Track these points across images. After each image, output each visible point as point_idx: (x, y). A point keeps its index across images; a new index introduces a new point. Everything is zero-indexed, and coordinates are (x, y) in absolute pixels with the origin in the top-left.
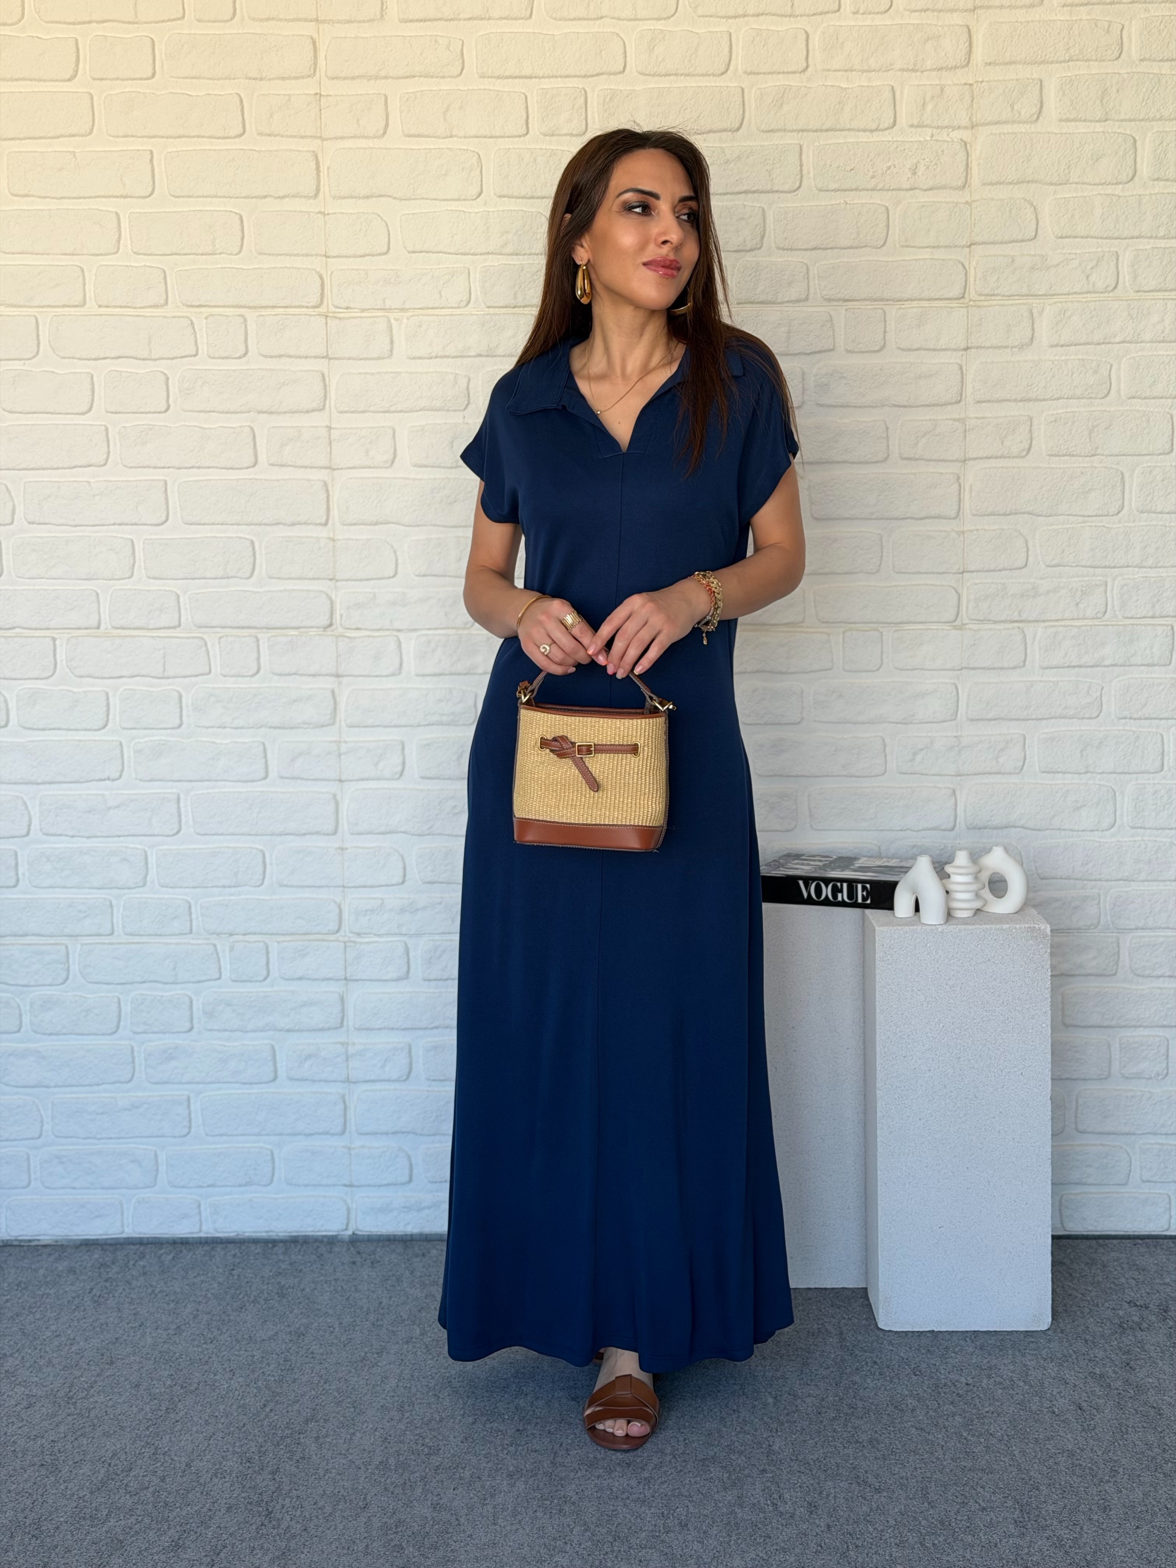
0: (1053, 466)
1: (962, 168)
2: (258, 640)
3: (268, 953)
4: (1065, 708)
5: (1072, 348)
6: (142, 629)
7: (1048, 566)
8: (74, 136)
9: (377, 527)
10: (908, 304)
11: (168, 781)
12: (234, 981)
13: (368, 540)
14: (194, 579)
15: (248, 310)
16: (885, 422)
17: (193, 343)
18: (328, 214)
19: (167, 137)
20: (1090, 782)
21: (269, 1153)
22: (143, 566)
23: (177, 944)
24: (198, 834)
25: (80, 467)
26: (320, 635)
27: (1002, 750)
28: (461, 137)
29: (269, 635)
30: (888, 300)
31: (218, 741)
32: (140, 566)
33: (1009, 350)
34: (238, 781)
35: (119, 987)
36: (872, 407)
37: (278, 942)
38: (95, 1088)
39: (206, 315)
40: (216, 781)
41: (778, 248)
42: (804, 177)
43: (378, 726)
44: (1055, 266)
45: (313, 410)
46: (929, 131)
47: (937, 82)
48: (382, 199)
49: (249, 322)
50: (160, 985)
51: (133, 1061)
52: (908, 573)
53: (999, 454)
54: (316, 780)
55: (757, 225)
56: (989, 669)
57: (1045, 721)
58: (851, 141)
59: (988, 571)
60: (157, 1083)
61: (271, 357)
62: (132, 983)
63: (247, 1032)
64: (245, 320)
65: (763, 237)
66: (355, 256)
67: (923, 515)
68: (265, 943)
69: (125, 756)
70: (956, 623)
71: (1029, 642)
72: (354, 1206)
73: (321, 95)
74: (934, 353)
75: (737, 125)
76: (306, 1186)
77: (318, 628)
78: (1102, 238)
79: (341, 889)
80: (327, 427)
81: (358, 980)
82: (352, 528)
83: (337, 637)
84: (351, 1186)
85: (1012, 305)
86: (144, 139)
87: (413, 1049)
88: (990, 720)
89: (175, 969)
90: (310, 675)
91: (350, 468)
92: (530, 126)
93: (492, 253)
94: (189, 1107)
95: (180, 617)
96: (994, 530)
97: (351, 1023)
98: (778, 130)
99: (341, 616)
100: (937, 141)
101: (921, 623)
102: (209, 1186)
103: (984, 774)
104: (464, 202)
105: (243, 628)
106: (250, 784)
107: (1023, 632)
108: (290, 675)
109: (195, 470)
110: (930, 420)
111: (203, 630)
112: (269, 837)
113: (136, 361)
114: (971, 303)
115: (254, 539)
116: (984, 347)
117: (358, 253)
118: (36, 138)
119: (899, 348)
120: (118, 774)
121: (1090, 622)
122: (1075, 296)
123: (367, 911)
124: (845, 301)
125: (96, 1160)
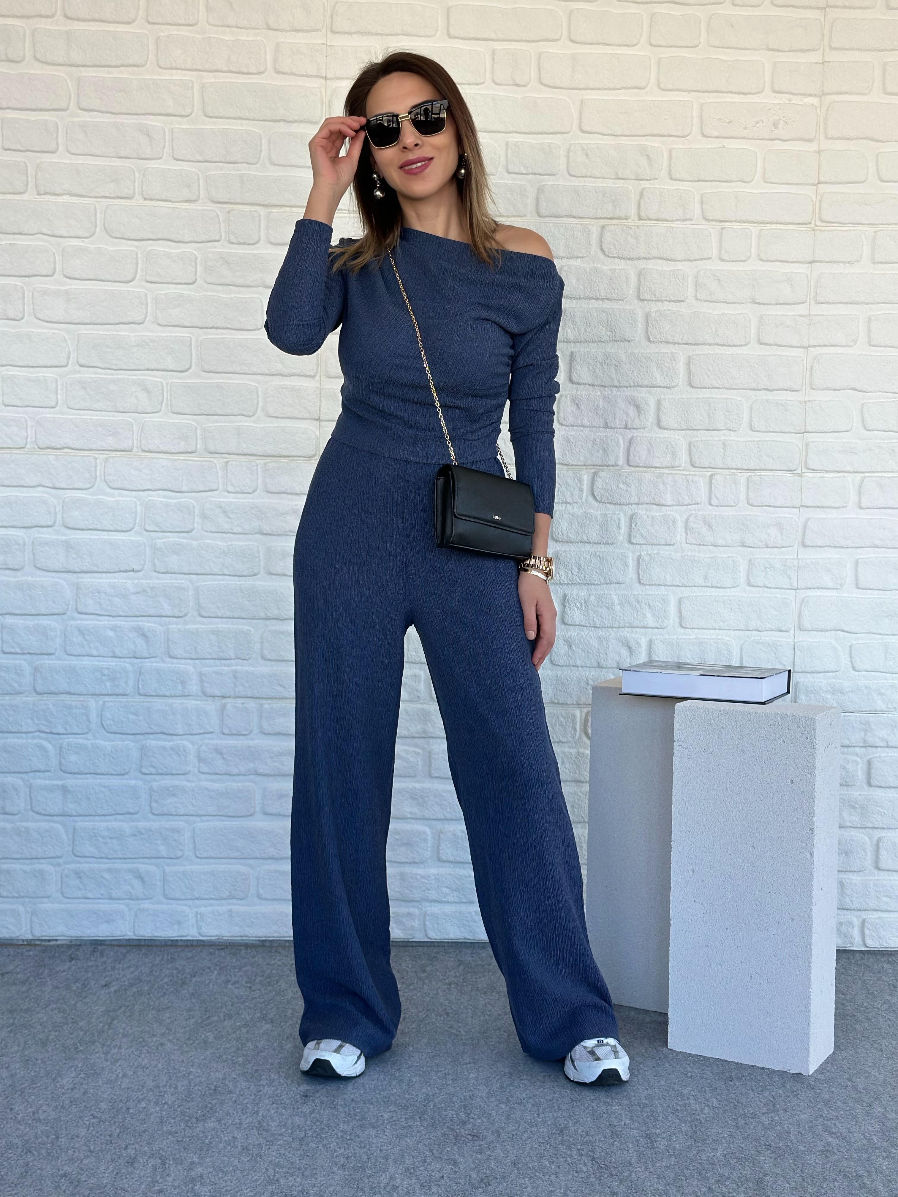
2: (257, 465)
5: (890, 265)
6: (165, 453)
8: (131, 66)
10: (769, 226)
11: (180, 574)
12: (224, 734)
14: (208, 415)
25: (123, 324)
29: (265, 461)
30: (753, 223)
31: (221, 544)
33: (843, 265)
34: (235, 576)
35: (131, 736)
36: (737, 303)
38: (108, 818)
39: (228, 210)
46: (788, 96)
47: (796, 61)
49: (262, 218)
50: (164, 736)
52: (761, 431)
53: (834, 343)
57: (861, 549)
58: (728, 100)
59: (823, 432)
60: (158, 815)
63: (234, 775)
67: (775, 387)
70: (797, 472)
74: (786, 264)
77: (305, 457)
82: (334, 380)
85: (846, 231)
86: (186, 72)
88: (821, 547)
90: (296, 494)
95: (197, 445)
98: (675, 90)
100: (794, 104)
102: (197, 899)
103: (814, 588)
105: (246, 455)
108: (280, 493)
110: (781, 315)
111: (213, 455)
113: (171, 243)
114: (816, 228)
116: (825, 262)
122: (894, 226)
124: (721, 221)
125: (107, 876)
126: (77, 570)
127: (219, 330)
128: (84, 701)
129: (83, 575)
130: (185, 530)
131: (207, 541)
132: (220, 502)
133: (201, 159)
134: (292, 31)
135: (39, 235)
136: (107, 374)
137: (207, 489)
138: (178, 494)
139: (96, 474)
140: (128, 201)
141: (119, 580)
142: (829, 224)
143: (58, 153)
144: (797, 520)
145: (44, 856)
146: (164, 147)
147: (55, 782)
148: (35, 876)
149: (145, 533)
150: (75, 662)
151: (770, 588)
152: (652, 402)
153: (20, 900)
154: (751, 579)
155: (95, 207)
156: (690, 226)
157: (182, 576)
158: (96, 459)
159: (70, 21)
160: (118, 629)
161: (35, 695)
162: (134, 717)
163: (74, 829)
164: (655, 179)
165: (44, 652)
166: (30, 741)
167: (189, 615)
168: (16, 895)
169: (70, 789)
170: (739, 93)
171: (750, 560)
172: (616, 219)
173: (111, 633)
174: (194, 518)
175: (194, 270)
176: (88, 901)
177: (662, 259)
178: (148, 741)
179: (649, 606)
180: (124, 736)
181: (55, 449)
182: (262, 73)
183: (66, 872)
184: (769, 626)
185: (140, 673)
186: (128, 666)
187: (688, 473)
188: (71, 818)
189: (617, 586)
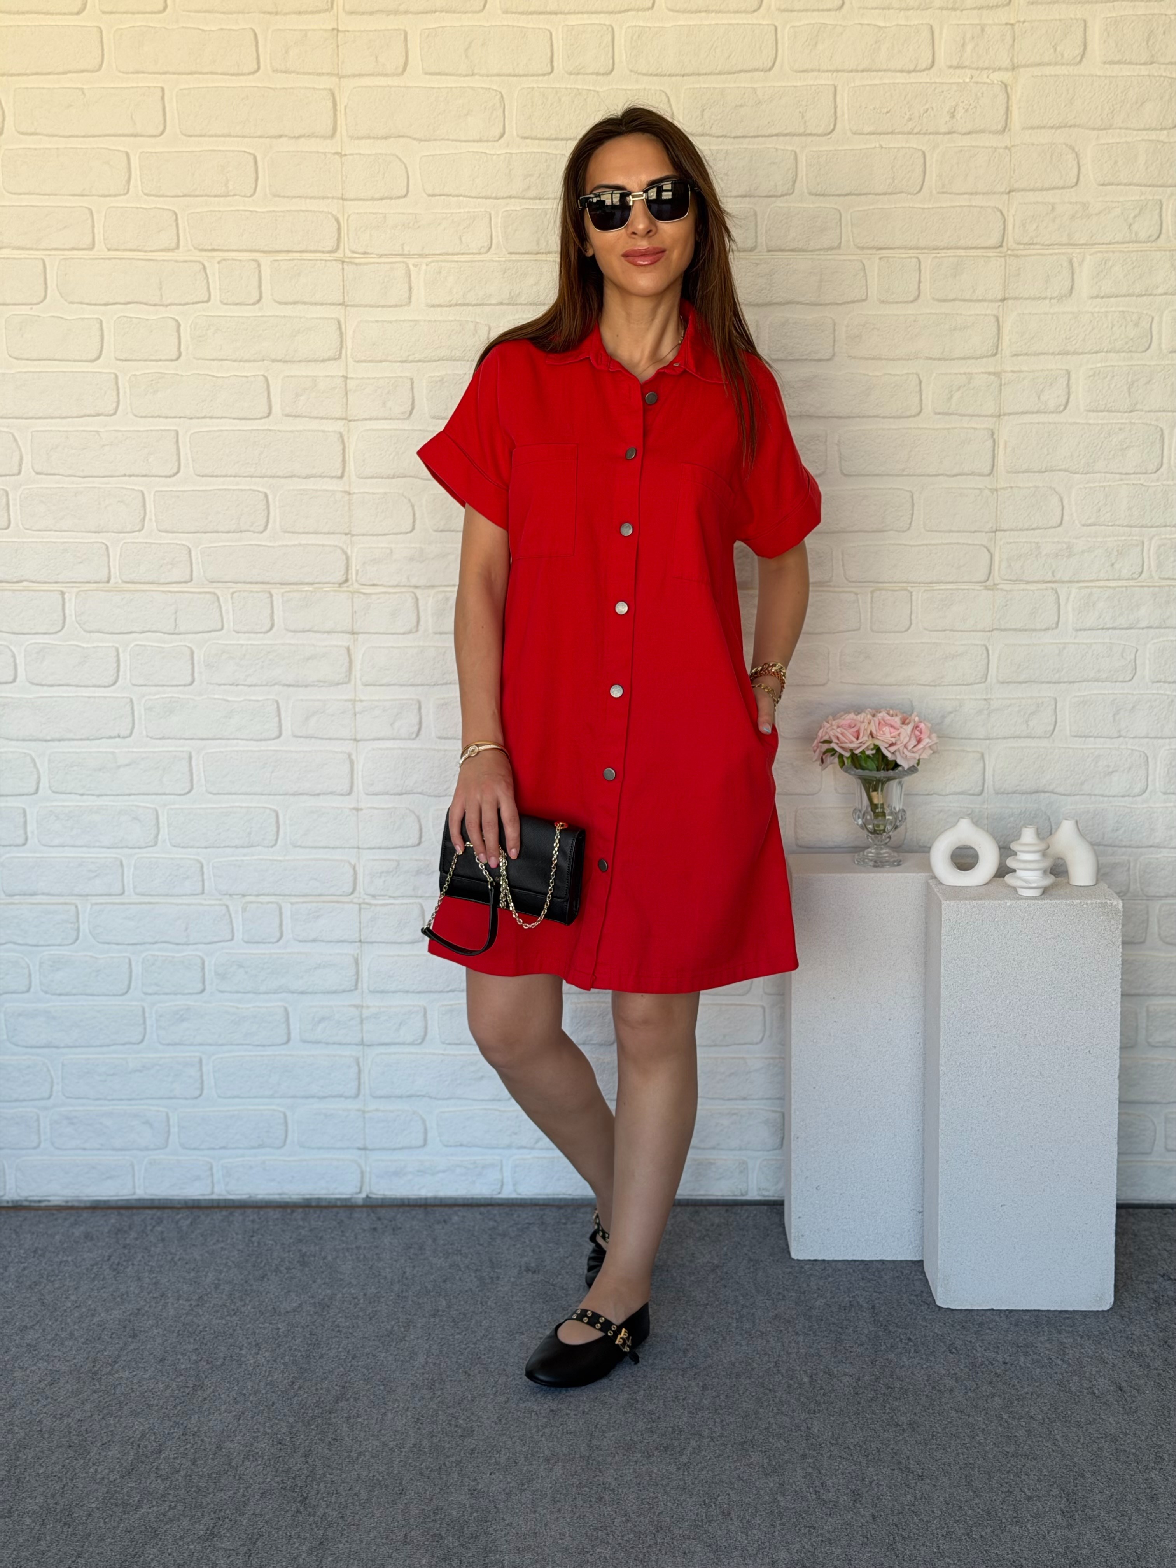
0: (1091, 421)
1: (1002, 111)
2: (271, 596)
3: (281, 914)
4: (1099, 671)
5: (1112, 299)
6: (152, 583)
7: (1084, 525)
8: (83, 71)
9: (394, 480)
10: (943, 253)
11: (180, 739)
12: (247, 942)
13: (385, 493)
14: (205, 533)
15: (262, 255)
16: (918, 375)
17: (205, 288)
18: (345, 155)
19: (179, 74)
20: (1123, 747)
21: (282, 1116)
22: (154, 518)
23: (189, 905)
24: (211, 793)
25: (89, 416)
26: (335, 591)
27: (1033, 713)
28: (482, 76)
29: (283, 591)
30: (925, 248)
31: (229, 699)
32: (151, 520)
33: (1047, 301)
34: (251, 740)
35: (130, 947)
36: (905, 359)
37: (292, 904)
38: (105, 1049)
39: (219, 259)
40: (229, 739)
41: (810, 194)
42: (839, 120)
43: (394, 685)
44: (1097, 214)
45: (329, 360)
46: (969, 72)
47: (977, 21)
48: (402, 140)
49: (263, 268)
50: (171, 946)
51: (145, 1023)
52: (940, 532)
53: (1035, 410)
54: (330, 739)
55: (788, 170)
56: (1020, 630)
57: (1076, 685)
58: (887, 82)
59: (1020, 530)
60: (168, 1045)
61: (286, 303)
62: (144, 943)
63: (260, 993)
64: (259, 265)
65: (794, 182)
66: (373, 199)
67: (955, 471)
68: (277, 904)
69: (136, 714)
70: (988, 583)
71: (1062, 603)
72: (368, 1169)
73: (338, 30)
74: (970, 303)
75: (770, 64)
76: (320, 1148)
77: (333, 583)
78: (1145, 186)
79: (356, 850)
80: (343, 376)
81: (372, 943)
82: (369, 481)
83: (353, 593)
84: (365, 1149)
85: (1051, 254)
86: (156, 76)
87: (428, 1012)
88: (1020, 683)
89: (187, 929)
90: (325, 632)
91: (366, 420)
92: (555, 64)
93: (514, 197)
94: (201, 1069)
95: (192, 572)
96: (1029, 488)
97: (365, 986)
98: (812, 71)
99: (357, 571)
100: (977, 83)
101: (952, 583)
102: (221, 1148)
103: (1014, 738)
104: (486, 144)
105: (257, 583)
106: (263, 743)
107: (1057, 593)
108: (304, 631)
109: (208, 420)
110: (965, 374)
111: (215, 585)
112: (283, 797)
113: (145, 306)
114: (1009, 252)
115: (268, 492)
116: (1021, 298)
117: (377, 196)
118: (42, 74)
119: (933, 299)
120: (128, 732)
121: (1125, 583)
122: (1116, 245)
123: (382, 873)
124: (880, 249)
125: (107, 1121)
126: (49, 738)
128: (66, 904)
129: (57, 743)
130: (183, 683)
131: (213, 696)
132: (227, 645)
133: (178, 192)
134: (294, 13)
136: (72, 483)
137: (208, 629)
138: (171, 636)
140: (87, 252)
141: (103, 748)
147: (34, 1006)
148: (17, 1123)
150: (53, 855)
151: (953, 738)
155: (44, 262)
156: (837, 257)
157: (183, 742)
160: (105, 812)
162: (132, 924)
163: (64, 1064)
167: (193, 791)
169: (56, 1014)
170: (902, 71)
175: (177, 341)
176: (85, 1152)
177: (801, 303)
180: (119, 947)
181: (9, 582)
182: (255, 72)
183: (55, 1117)
184: (952, 788)
187: (840, 590)
188: (59, 1050)
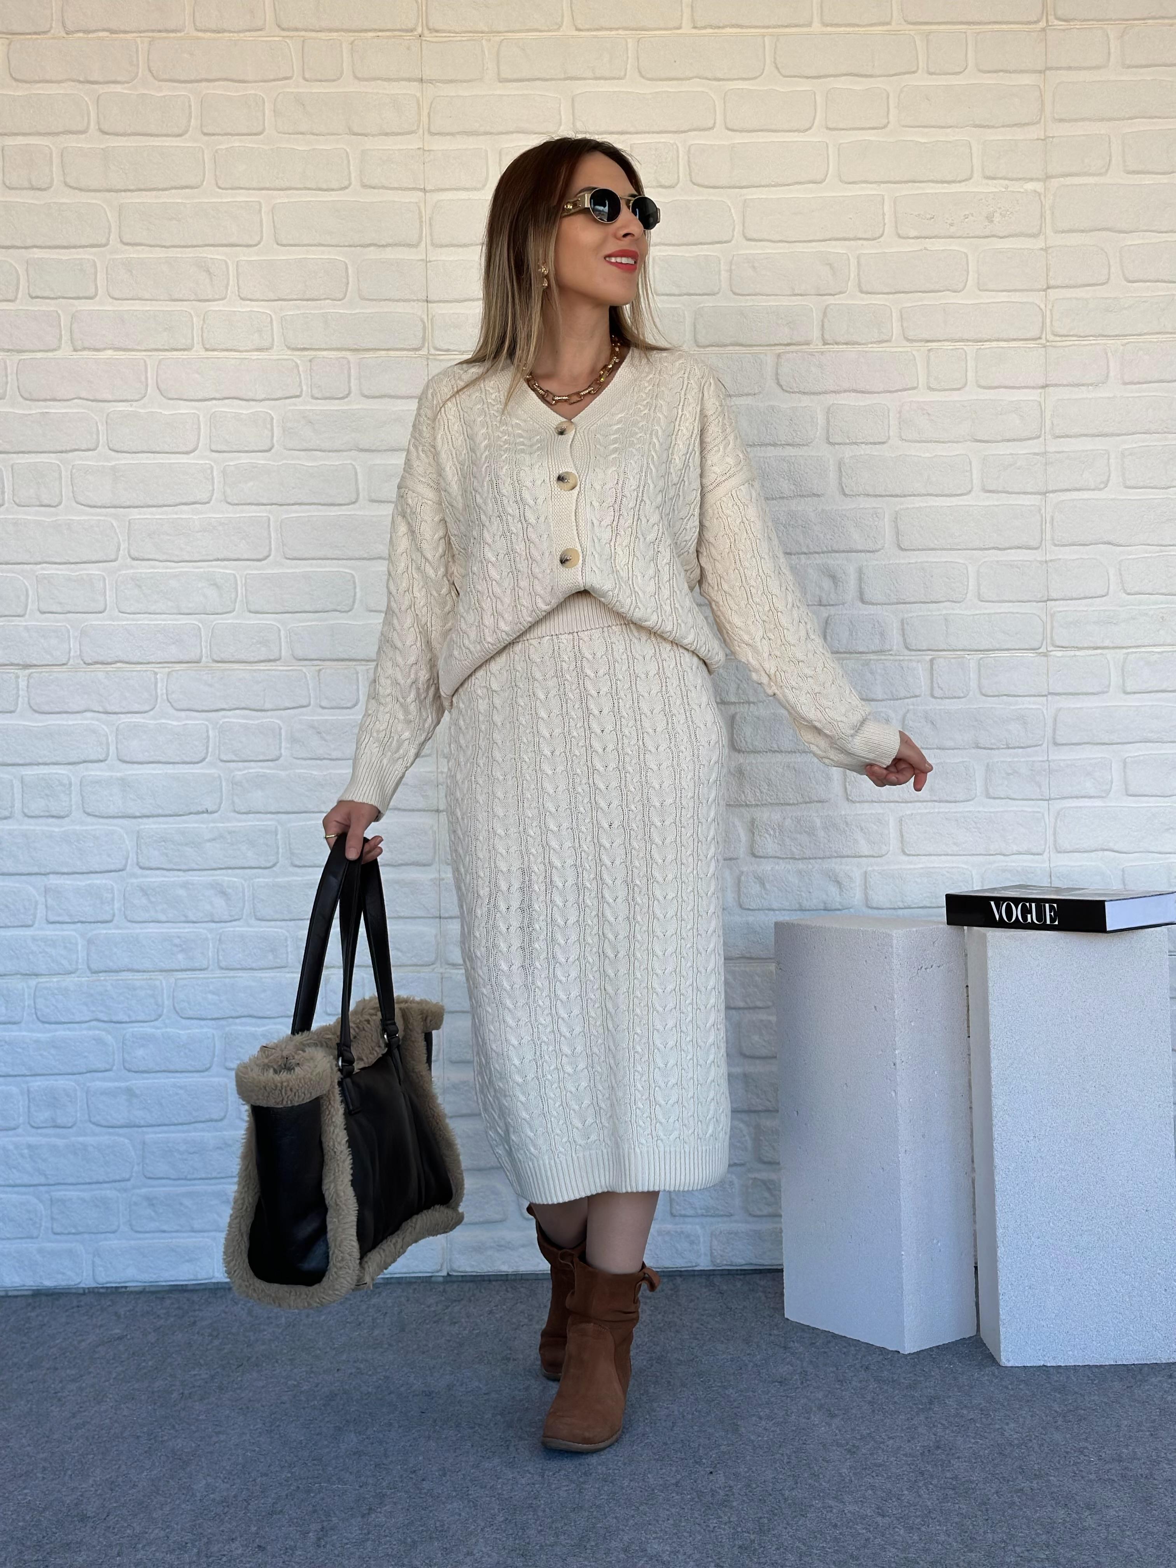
2: (357, 673)
6: (242, 662)
8: (184, 188)
10: (986, 345)
11: (266, 813)
14: (294, 613)
15: (351, 353)
16: (968, 456)
17: (298, 385)
18: (430, 262)
19: (276, 190)
22: (244, 600)
24: (295, 866)
25: (184, 504)
30: (970, 341)
31: (316, 773)
33: (1085, 387)
35: (213, 1022)
38: (185, 1127)
39: (309, 358)
40: (314, 812)
44: (1127, 308)
46: (1004, 183)
47: (1010, 137)
49: (351, 364)
50: (254, 1020)
51: (227, 1099)
52: (993, 602)
53: (1078, 486)
54: (413, 810)
56: (1072, 694)
57: (1129, 745)
58: (929, 191)
59: (1071, 599)
61: (372, 397)
62: (226, 1018)
64: (348, 363)
66: (456, 301)
67: (1006, 545)
70: (1040, 650)
72: (449, 1246)
73: (424, 150)
74: (1013, 390)
79: (438, 920)
81: (453, 1012)
85: (1087, 345)
86: (253, 191)
88: (1076, 744)
95: (280, 650)
96: (1076, 560)
97: (446, 1057)
98: (860, 182)
100: (1013, 192)
101: (1007, 650)
103: (1072, 798)
105: (342, 660)
107: (1106, 658)
109: (298, 506)
110: (1011, 454)
111: (302, 663)
113: (240, 402)
114: (1048, 343)
115: (355, 574)
116: (1061, 385)
117: (459, 298)
118: (146, 190)
119: (979, 386)
120: (216, 807)
122: (1147, 336)
124: (928, 341)
125: (187, 1202)
126: (138, 814)
127: (304, 507)
128: (151, 979)
129: (145, 820)
130: (270, 758)
131: (297, 771)
132: (313, 720)
133: (272, 296)
134: (380, 134)
135: (76, 401)
136: (167, 568)
137: (295, 705)
138: (259, 713)
139: (156, 692)
140: (186, 353)
141: (191, 824)
142: (1064, 339)
143: (98, 298)
144: (1045, 712)
145: (107, 1180)
146: (228, 284)
147: (116, 1084)
148: (97, 1206)
149: (221, 764)
150: (138, 931)
151: (1014, 799)
152: (851, 570)
153: (78, 1237)
154: (991, 790)
155: (145, 362)
156: (888, 349)
157: (269, 816)
158: (156, 674)
159: (108, 137)
160: (190, 886)
161: (89, 975)
162: (215, 997)
163: (144, 1143)
164: (841, 293)
165: (99, 919)
166: (85, 1032)
167: (278, 865)
168: (73, 1231)
169: (138, 1092)
170: (943, 182)
171: (988, 764)
172: (794, 344)
173: (182, 892)
174: (281, 743)
175: (270, 434)
176: (164, 1235)
177: (855, 391)
178: (234, 1027)
179: (862, 829)
180: (202, 1023)
181: (102, 663)
182: (346, 188)
183: (134, 1199)
184: (1015, 848)
185: (220, 940)
186: (205, 931)
187: (902, 658)
188: (140, 1130)
189: (820, 804)
